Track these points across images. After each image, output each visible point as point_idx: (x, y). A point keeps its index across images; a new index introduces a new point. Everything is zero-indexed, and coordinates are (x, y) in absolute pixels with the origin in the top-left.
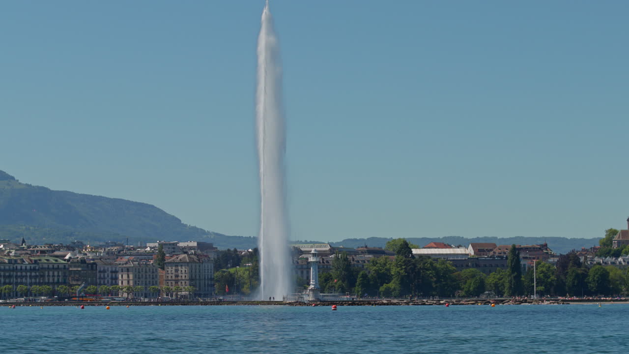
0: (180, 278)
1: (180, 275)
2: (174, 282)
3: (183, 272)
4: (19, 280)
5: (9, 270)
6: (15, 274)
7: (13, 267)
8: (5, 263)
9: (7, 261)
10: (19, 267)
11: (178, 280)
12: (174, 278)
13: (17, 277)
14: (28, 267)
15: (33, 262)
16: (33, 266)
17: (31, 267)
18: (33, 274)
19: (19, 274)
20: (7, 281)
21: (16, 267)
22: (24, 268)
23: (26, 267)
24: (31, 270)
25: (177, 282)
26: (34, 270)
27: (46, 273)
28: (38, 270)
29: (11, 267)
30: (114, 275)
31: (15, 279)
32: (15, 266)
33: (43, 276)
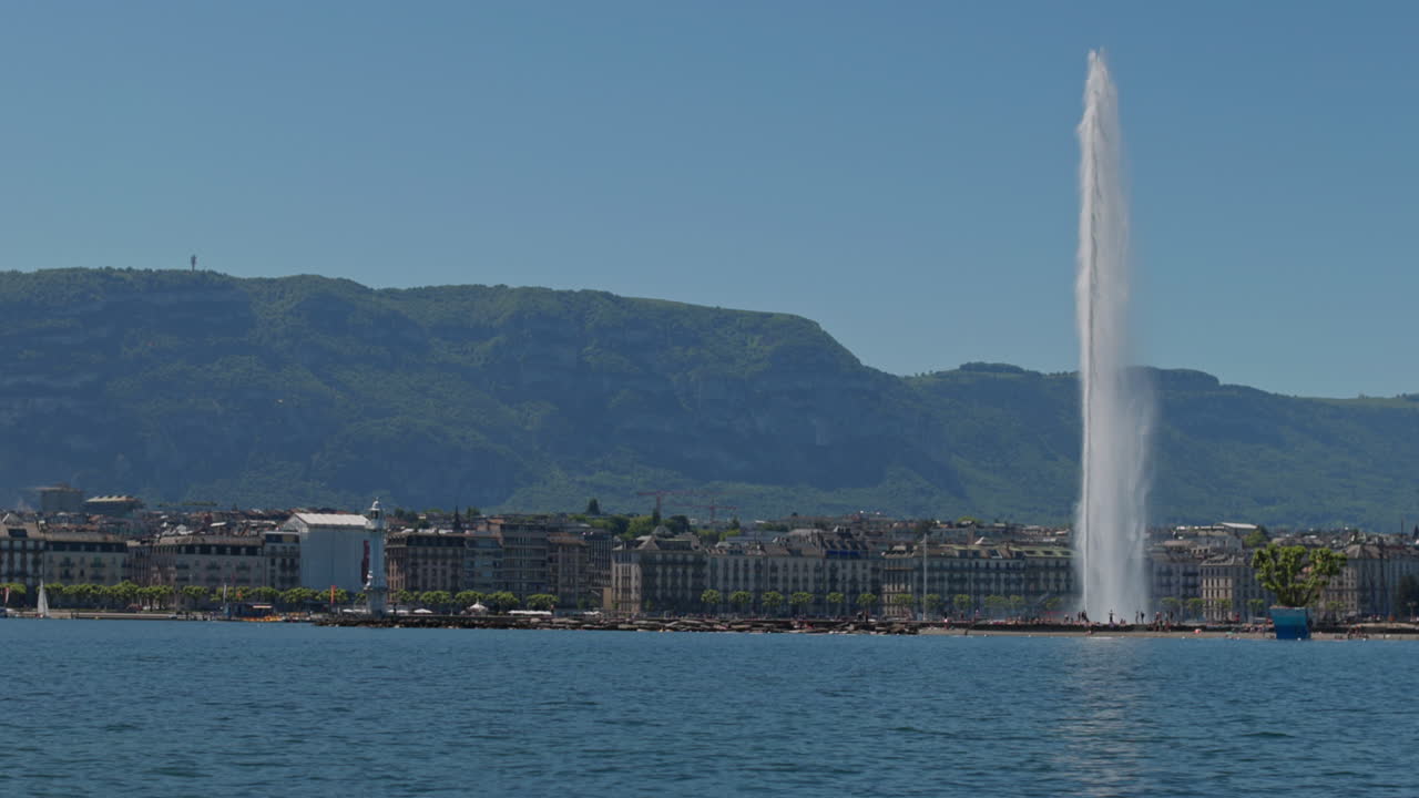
0: (1345, 587)
1: (1345, 581)
2: (1336, 594)
3: (1350, 575)
4: (982, 587)
5: (962, 569)
6: (973, 574)
7: (970, 564)
8: (955, 557)
9: (957, 554)
10: (982, 563)
11: (1343, 590)
12: (1336, 587)
13: (977, 581)
14: (1003, 565)
15: (1014, 555)
16: (1011, 563)
17: (1008, 564)
18: (1013, 576)
19: (982, 575)
20: (957, 587)
21: (977, 564)
22: (993, 564)
23: (998, 565)
24: (1008, 569)
25: (1340, 593)
26: (1016, 569)
27: (1042, 574)
28: (1024, 569)
29: (966, 565)
30: (1191, 580)
31: (973, 585)
32: (973, 563)
33: (1036, 580)
